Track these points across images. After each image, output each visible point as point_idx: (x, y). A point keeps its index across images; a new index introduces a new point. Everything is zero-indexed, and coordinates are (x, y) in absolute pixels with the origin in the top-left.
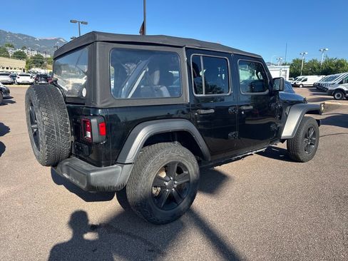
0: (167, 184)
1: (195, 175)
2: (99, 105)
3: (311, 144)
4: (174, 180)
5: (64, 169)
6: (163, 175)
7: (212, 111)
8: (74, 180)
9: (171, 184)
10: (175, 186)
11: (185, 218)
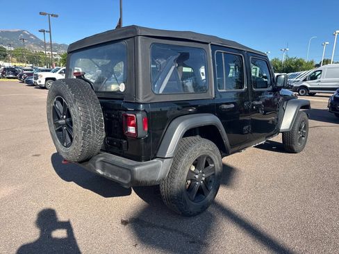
0: (197, 176)
1: (219, 168)
2: (141, 100)
3: (303, 136)
4: (203, 173)
5: (98, 165)
6: (193, 168)
7: (232, 106)
8: (110, 176)
9: (201, 177)
10: (203, 179)
11: (211, 209)
